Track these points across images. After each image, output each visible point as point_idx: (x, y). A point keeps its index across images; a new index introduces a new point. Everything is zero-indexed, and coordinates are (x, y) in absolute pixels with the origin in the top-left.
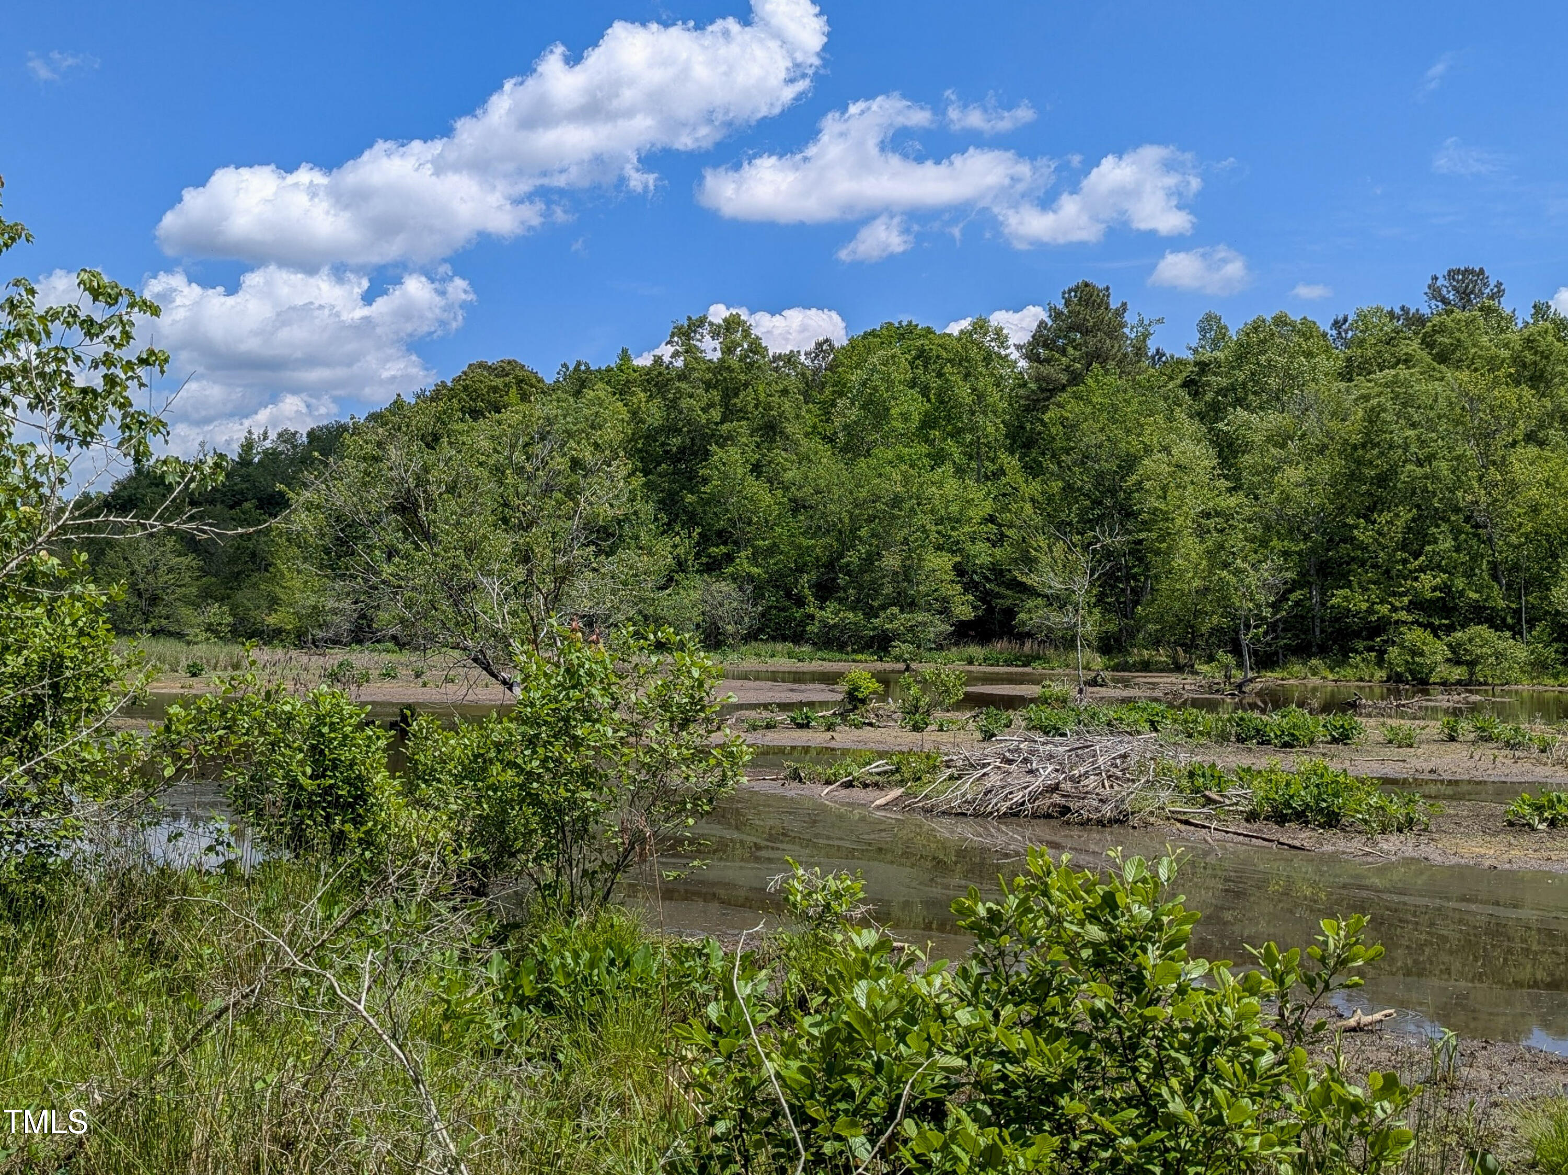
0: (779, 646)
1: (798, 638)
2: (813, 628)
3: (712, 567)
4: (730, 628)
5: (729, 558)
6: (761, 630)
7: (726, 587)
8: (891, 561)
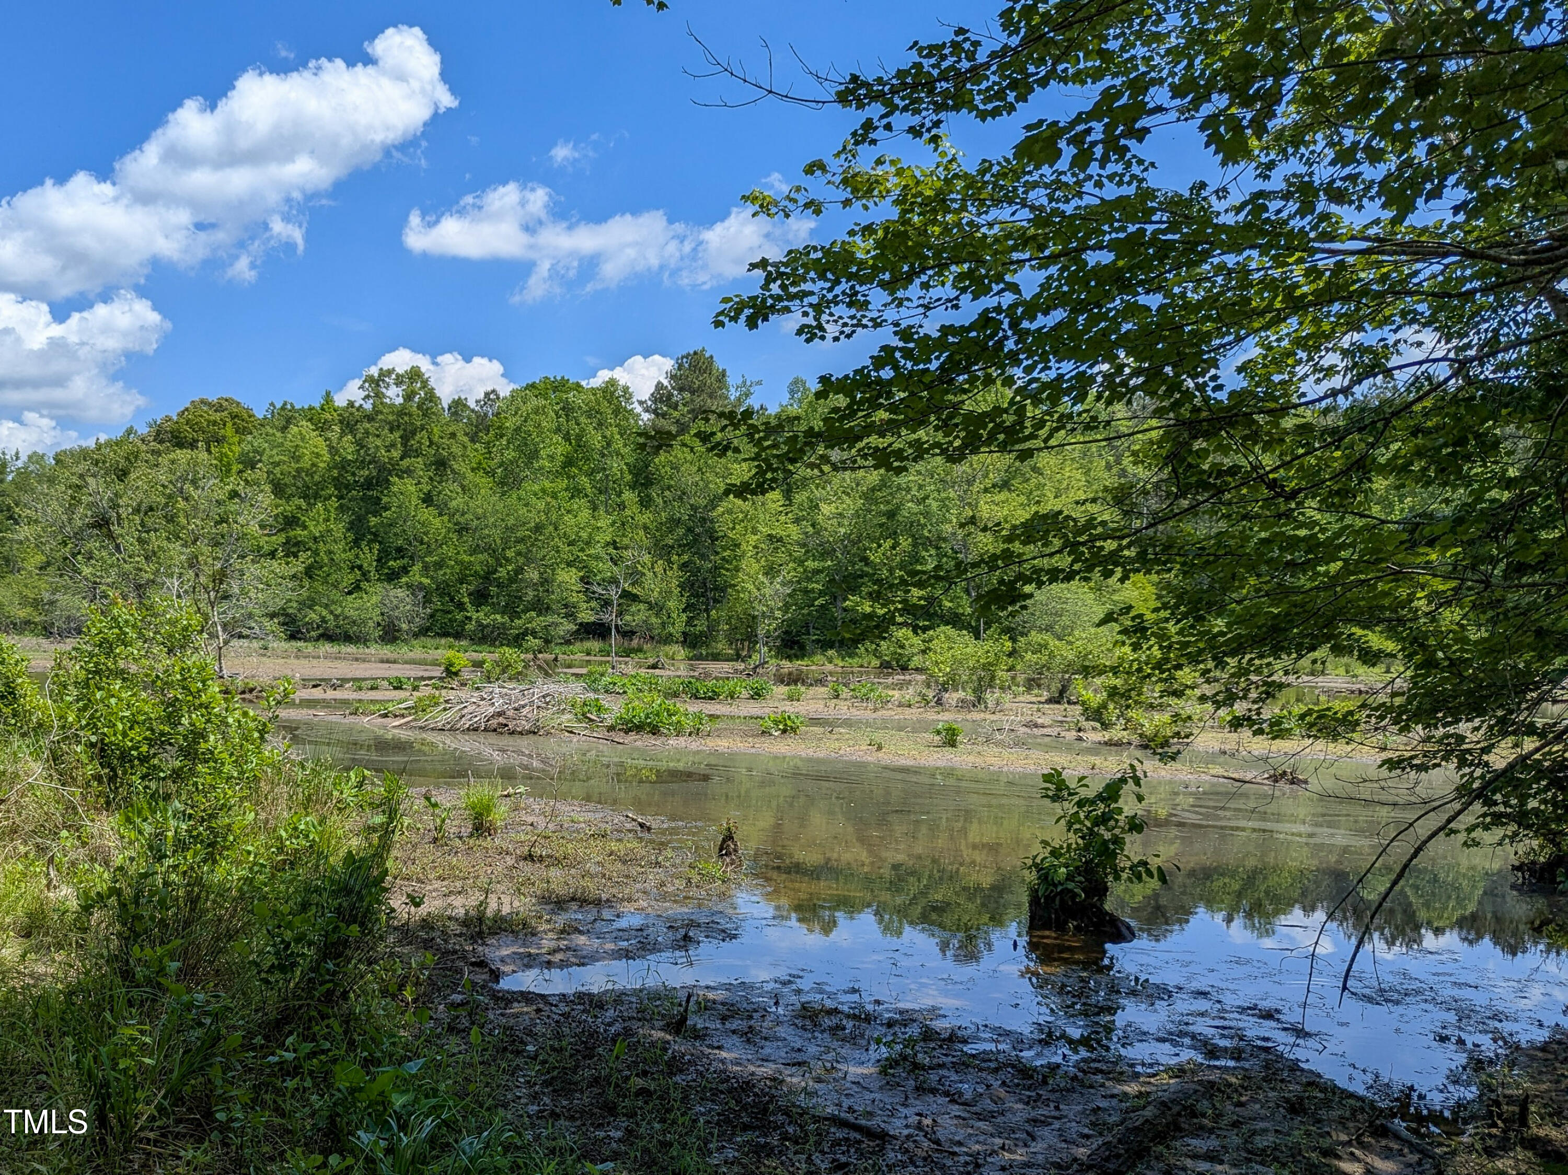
0: (443, 641)
1: (458, 636)
2: (470, 627)
3: (392, 577)
4: (404, 626)
5: (405, 570)
6: (428, 629)
7: (401, 593)
8: (533, 575)
